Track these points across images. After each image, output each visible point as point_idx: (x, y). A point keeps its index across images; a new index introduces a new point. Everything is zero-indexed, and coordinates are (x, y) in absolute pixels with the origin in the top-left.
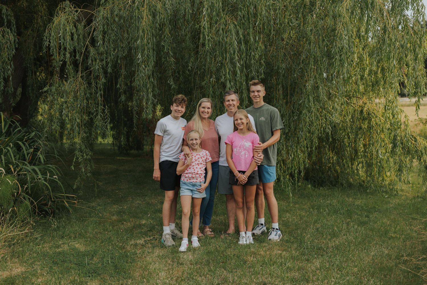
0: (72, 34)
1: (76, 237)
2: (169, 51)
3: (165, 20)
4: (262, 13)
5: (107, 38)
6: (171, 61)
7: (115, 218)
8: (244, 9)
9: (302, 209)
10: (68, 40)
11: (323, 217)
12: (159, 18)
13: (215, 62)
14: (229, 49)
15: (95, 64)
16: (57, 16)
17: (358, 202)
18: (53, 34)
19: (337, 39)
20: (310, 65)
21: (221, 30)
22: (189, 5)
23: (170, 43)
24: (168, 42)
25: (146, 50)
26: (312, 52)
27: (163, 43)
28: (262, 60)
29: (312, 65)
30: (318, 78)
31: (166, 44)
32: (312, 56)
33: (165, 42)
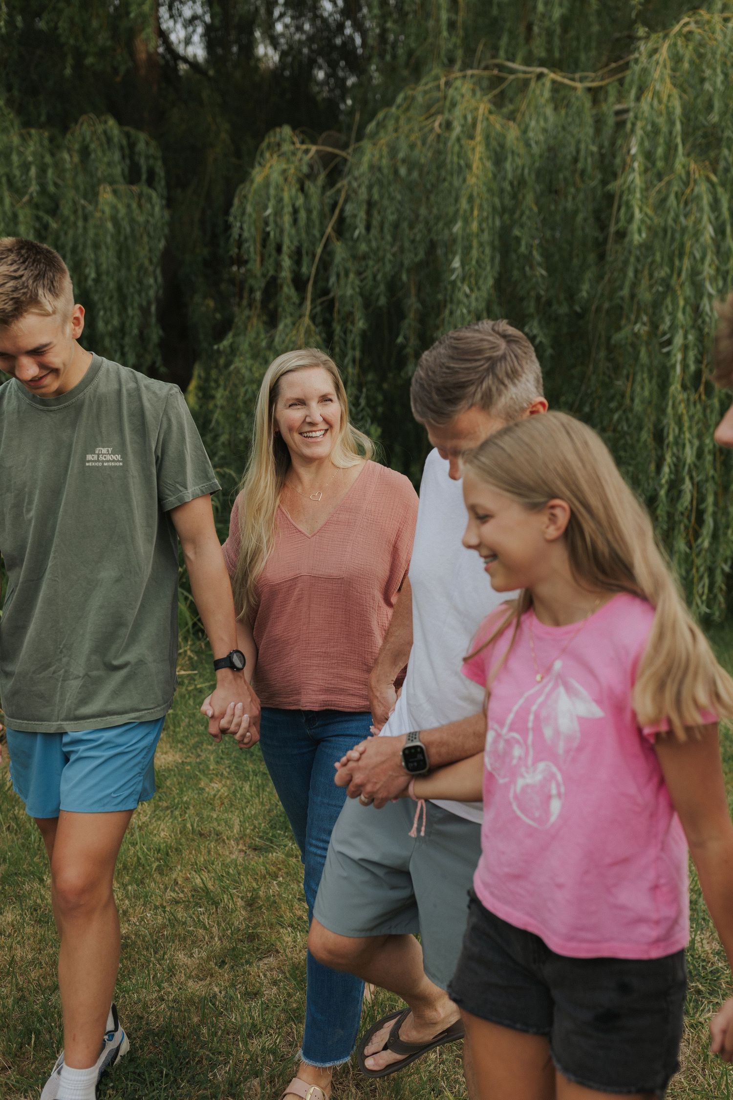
0: (295, 211)
2: (532, 251)
3: (526, 170)
5: (377, 220)
6: (537, 275)
10: (286, 225)
12: (512, 166)
13: (649, 280)
14: (692, 246)
15: (346, 285)
16: (260, 164)
18: (249, 209)
21: (672, 199)
22: (591, 131)
23: (537, 229)
24: (529, 228)
25: (474, 248)
27: (519, 230)
31: (525, 233)
33: (523, 228)
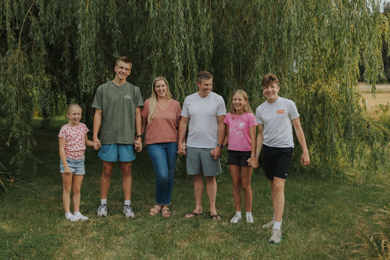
1: (5, 217)
2: (114, 22)
5: (49, 8)
6: (116, 33)
7: (52, 198)
10: (7, 8)
13: (161, 35)
15: (37, 35)
17: (307, 188)
19: (285, 14)
20: (260, 42)
23: (116, 14)
24: (113, 13)
25: (87, 20)
26: (262, 29)
27: (108, 14)
28: (211, 34)
29: (262, 42)
30: (266, 55)
31: (111, 14)
32: (262, 32)
33: (110, 13)
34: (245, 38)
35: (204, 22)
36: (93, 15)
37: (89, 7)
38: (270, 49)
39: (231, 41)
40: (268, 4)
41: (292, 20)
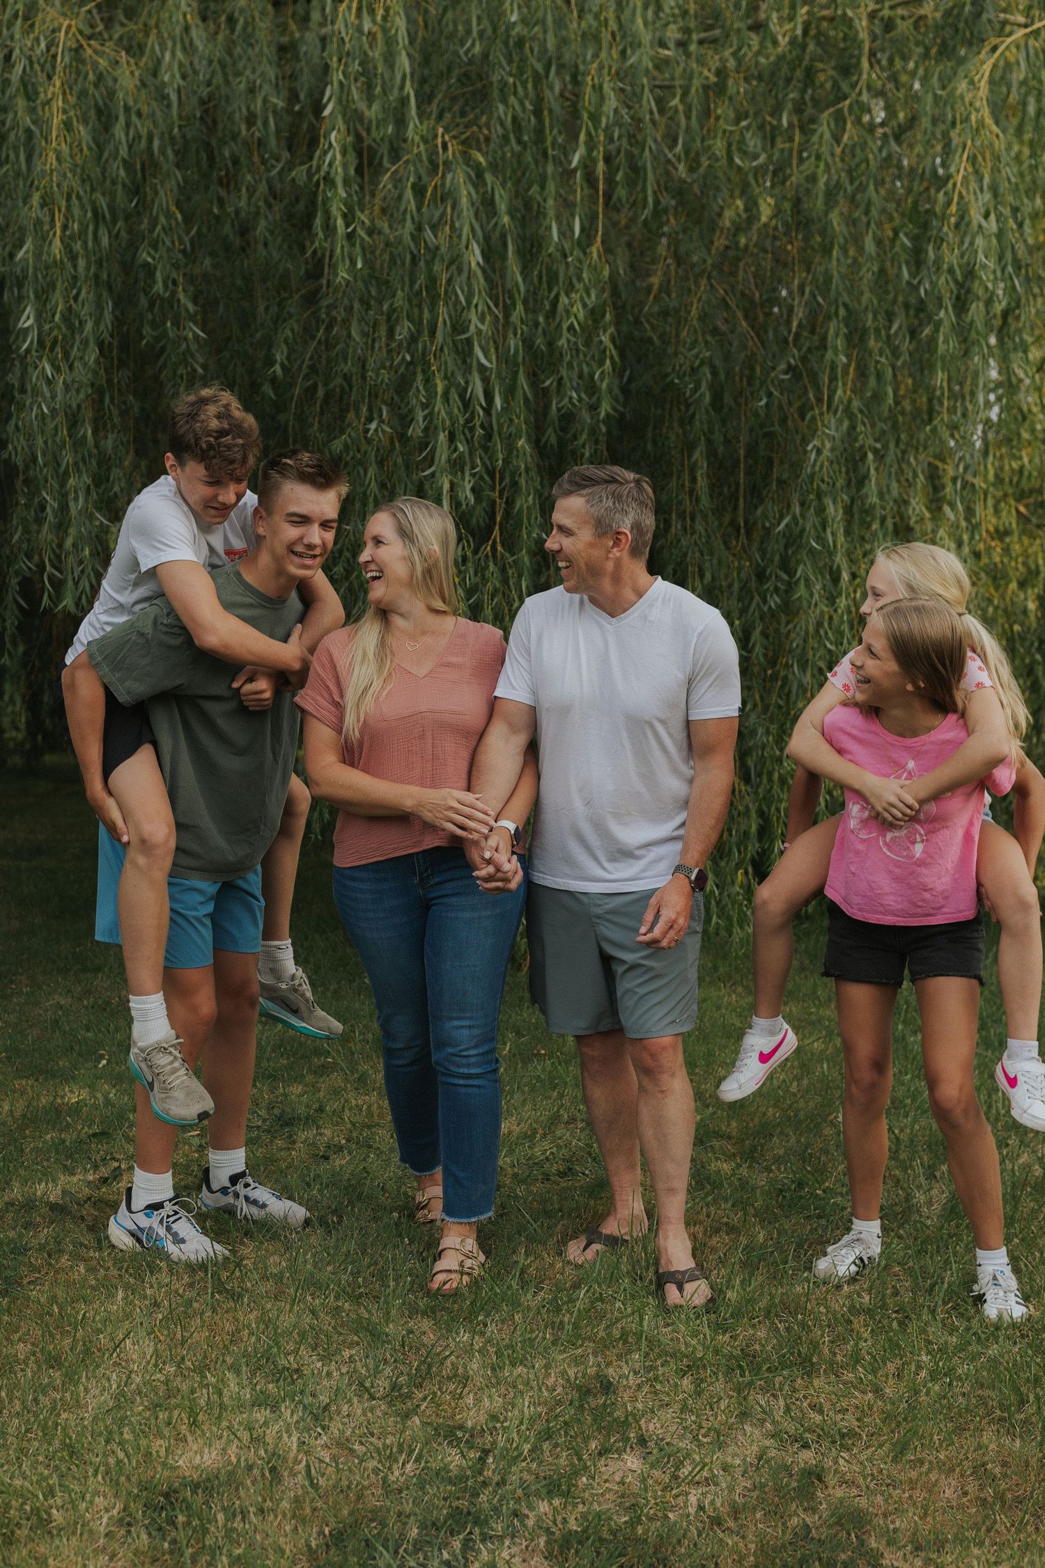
3: (156, 143)
4: (605, 109)
6: (186, 339)
8: (520, 90)
9: (812, 1024)
11: (906, 1058)
12: (127, 135)
13: (388, 341)
14: (449, 281)
19: (945, 229)
20: (830, 351)
21: (408, 195)
23: (184, 252)
24: (169, 249)
25: (58, 291)
26: (839, 293)
27: (149, 253)
28: (605, 331)
29: (836, 353)
30: (855, 411)
31: (161, 257)
32: (837, 307)
33: (156, 251)
34: (760, 331)
35: (574, 281)
36: (81, 263)
37: (65, 227)
38: (872, 381)
39: (697, 356)
40: (864, 179)
41: (976, 252)
